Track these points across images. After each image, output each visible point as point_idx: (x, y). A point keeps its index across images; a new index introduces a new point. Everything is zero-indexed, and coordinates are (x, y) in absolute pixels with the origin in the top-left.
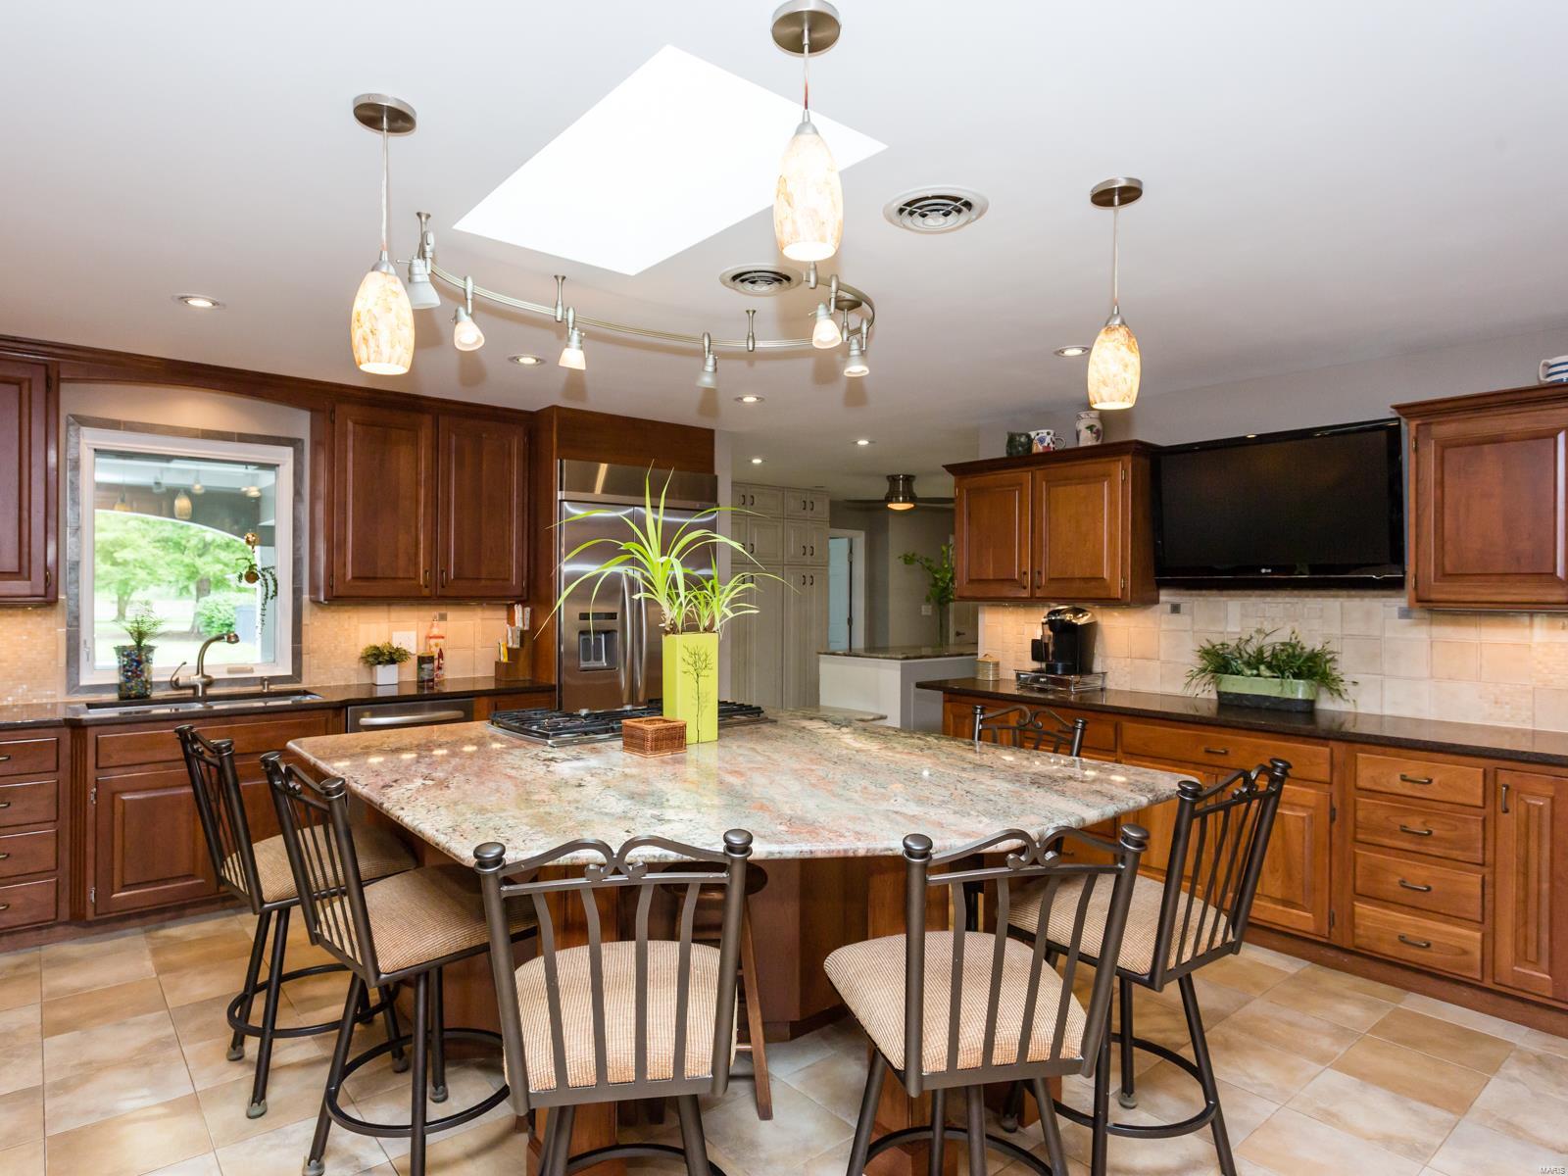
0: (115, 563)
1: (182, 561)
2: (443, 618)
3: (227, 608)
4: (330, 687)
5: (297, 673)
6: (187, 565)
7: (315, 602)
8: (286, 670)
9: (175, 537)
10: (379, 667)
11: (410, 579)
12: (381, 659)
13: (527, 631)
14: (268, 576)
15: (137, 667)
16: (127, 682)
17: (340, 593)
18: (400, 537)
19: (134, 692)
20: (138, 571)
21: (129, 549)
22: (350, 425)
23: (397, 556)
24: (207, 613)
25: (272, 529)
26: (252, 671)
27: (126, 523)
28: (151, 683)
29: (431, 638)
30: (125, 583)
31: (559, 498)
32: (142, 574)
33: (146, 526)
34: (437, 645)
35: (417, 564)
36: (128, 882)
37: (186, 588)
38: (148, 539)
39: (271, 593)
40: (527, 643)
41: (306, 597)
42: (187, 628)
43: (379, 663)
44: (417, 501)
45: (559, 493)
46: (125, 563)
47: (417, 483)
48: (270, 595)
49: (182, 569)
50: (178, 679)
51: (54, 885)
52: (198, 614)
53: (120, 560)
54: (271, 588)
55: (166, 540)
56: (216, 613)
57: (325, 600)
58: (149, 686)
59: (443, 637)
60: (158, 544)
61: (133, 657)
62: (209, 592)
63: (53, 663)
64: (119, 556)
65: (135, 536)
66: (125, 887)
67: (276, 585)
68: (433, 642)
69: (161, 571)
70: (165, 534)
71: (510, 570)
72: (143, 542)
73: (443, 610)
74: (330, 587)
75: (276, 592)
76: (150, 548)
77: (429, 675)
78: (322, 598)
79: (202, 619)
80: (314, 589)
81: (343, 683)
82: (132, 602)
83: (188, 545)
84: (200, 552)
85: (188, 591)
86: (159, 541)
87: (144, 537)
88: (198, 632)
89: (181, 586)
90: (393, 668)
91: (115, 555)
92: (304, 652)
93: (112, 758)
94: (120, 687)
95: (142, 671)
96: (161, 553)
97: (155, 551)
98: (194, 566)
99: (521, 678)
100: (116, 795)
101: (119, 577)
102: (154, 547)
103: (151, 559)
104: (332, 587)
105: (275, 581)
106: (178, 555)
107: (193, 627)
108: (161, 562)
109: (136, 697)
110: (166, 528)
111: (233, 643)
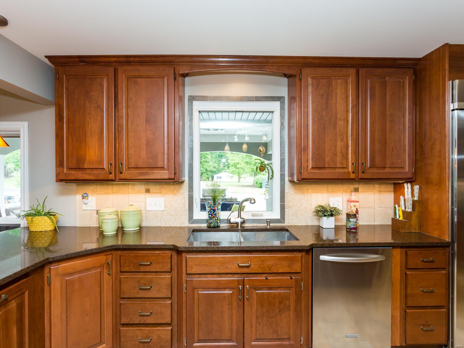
0: (237, 168)
1: (251, 167)
2: (356, 190)
3: (261, 179)
4: (298, 226)
5: (283, 218)
6: (252, 168)
7: (292, 182)
8: (278, 216)
9: (249, 161)
10: (325, 218)
11: (344, 168)
12: (325, 214)
13: (416, 201)
14: (269, 168)
15: (214, 213)
16: (209, 220)
17: (305, 177)
18: (338, 143)
19: (212, 225)
20: (241, 170)
21: (239, 165)
22: (310, 80)
23: (336, 155)
24: (256, 180)
25: (271, 155)
26: (262, 215)
27: (239, 158)
28: (220, 220)
29: (351, 202)
30: (238, 173)
31: (452, 108)
32: (242, 170)
33: (243, 159)
34: (355, 206)
35: (347, 159)
36: (201, 338)
37: (252, 174)
38: (243, 162)
39: (270, 177)
40: (417, 209)
41: (287, 179)
42: (252, 184)
43: (325, 216)
44: (347, 121)
45: (451, 105)
46: (239, 168)
47: (347, 111)
48: (270, 178)
49: (250, 169)
50: (230, 219)
51: (170, 331)
52: (254, 181)
53: (238, 167)
54: (271, 174)
55: (247, 162)
56: (258, 181)
57: (297, 181)
58: (219, 222)
59: (358, 202)
60: (245, 163)
61: (212, 208)
62: (257, 175)
63: (184, 208)
64: (238, 166)
65: (240, 161)
66: (199, 341)
67: (273, 172)
68: (352, 204)
69: (246, 170)
70: (247, 161)
71: (404, 161)
72: (242, 163)
73: (356, 186)
74: (300, 173)
75: (272, 176)
76: (244, 164)
77: (354, 225)
78: (295, 180)
79: (255, 182)
80: (291, 175)
81: (304, 224)
82: (242, 178)
83: (252, 163)
84: (254, 165)
85: (252, 175)
86: (245, 162)
87: (242, 161)
88: (254, 185)
89: (251, 174)
90: (332, 219)
91: (237, 166)
92: (286, 207)
93: (193, 269)
94: (207, 221)
95: (215, 214)
96: (246, 165)
97: (245, 165)
98: (253, 169)
99: (413, 231)
100: (196, 291)
101: (237, 171)
102: (245, 164)
103: (244, 167)
104: (301, 173)
105: (272, 170)
106: (249, 166)
107: (253, 184)
108: (246, 168)
109: (214, 227)
110: (247, 159)
111: (253, 203)
